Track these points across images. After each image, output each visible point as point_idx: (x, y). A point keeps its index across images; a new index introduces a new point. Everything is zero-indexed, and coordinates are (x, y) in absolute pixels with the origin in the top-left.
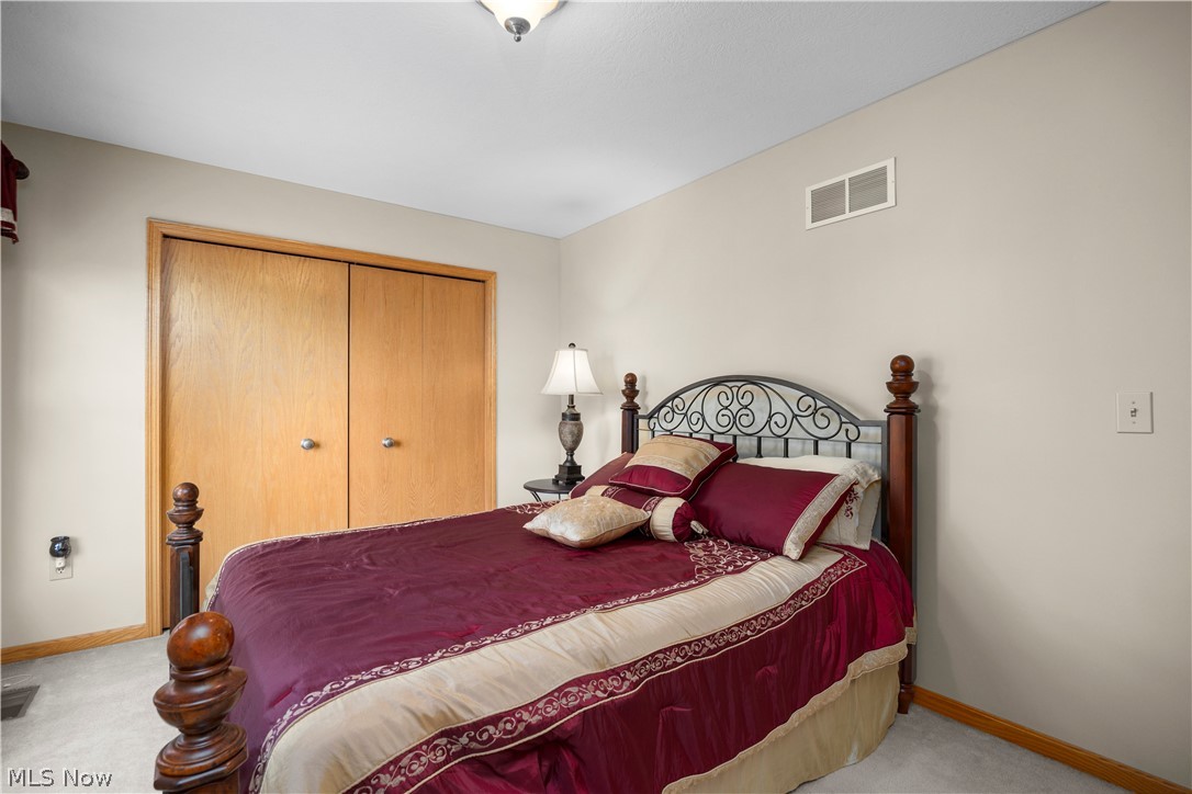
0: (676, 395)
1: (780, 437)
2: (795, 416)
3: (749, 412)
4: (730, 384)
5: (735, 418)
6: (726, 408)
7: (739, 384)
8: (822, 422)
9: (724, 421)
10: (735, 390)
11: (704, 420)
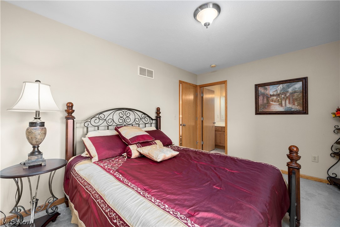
0: (101, 113)
1: (137, 124)
2: (141, 119)
3: (129, 118)
4: (123, 110)
5: (125, 120)
6: (122, 117)
7: (126, 110)
8: (146, 120)
9: (121, 121)
10: (125, 112)
11: (114, 121)
